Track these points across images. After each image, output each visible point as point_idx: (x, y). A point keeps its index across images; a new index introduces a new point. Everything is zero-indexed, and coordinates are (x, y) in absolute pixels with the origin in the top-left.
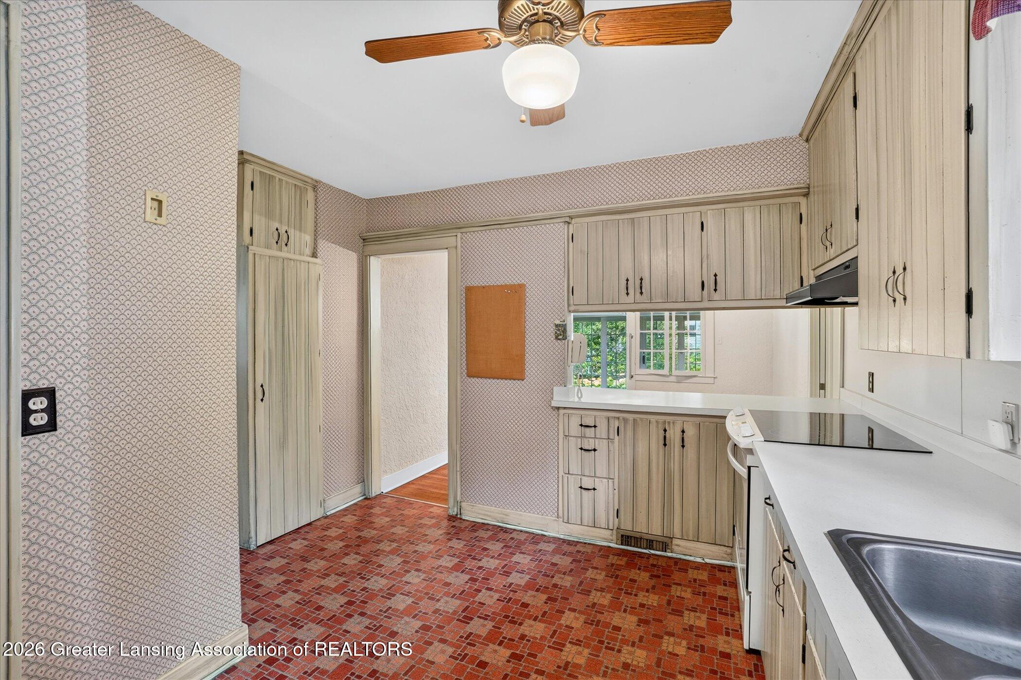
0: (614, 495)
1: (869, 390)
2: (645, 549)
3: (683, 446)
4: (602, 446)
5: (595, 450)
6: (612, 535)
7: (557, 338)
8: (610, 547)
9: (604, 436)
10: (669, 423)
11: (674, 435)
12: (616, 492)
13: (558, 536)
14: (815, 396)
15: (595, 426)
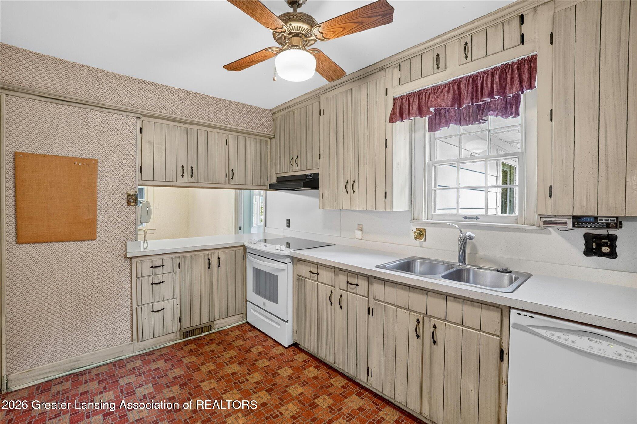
0: (177, 308)
1: (287, 226)
2: (199, 334)
3: (219, 266)
4: (168, 278)
5: (163, 282)
6: (176, 336)
7: (129, 204)
8: (176, 343)
9: (170, 270)
10: (211, 254)
11: (214, 262)
12: (179, 306)
13: (135, 354)
14: (237, 234)
15: (163, 266)
